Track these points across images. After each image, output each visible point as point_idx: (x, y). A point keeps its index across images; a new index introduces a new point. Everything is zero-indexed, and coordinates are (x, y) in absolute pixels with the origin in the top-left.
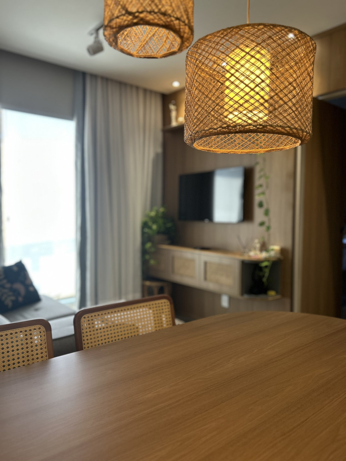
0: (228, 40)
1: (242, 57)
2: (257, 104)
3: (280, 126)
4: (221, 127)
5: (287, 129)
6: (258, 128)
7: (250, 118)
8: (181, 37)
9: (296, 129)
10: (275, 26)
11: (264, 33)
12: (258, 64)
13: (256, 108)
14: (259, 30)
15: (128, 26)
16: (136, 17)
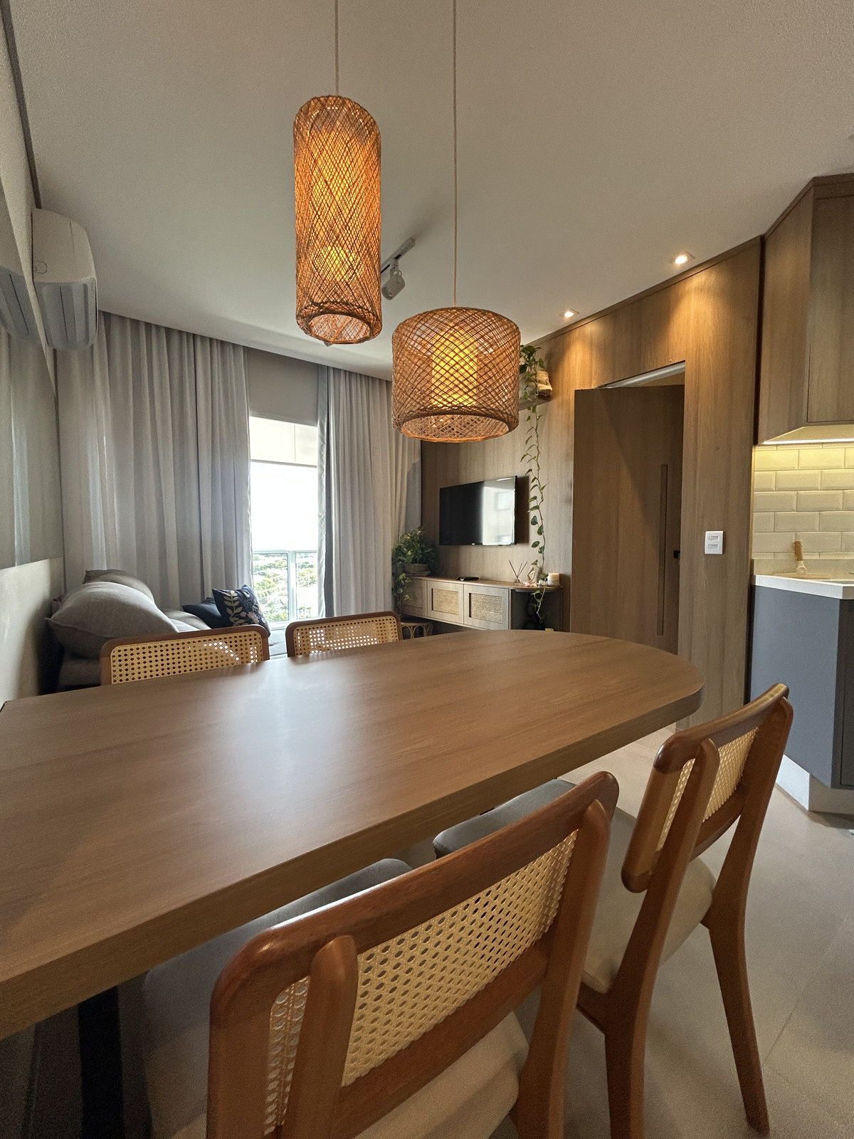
0: (423, 324)
1: (437, 341)
2: (451, 386)
3: (475, 407)
4: (419, 409)
5: (483, 409)
6: (454, 409)
7: (445, 400)
8: (369, 324)
9: (493, 410)
10: (467, 309)
11: (456, 317)
12: (452, 346)
13: (451, 389)
14: (452, 314)
15: (316, 315)
16: (322, 307)
